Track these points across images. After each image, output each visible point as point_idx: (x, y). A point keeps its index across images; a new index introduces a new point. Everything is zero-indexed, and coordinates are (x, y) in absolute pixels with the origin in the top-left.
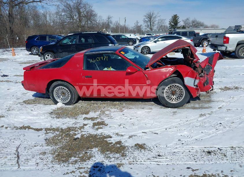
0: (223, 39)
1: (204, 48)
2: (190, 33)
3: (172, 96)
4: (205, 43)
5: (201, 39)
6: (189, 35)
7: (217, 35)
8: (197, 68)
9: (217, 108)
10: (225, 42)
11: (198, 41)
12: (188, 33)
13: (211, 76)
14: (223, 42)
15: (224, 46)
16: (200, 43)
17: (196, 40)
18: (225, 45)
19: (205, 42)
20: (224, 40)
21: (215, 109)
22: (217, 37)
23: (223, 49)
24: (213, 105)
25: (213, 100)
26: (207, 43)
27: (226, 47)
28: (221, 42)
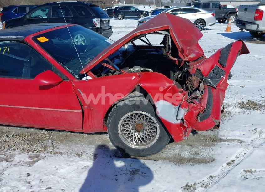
0: (254, 13)
1: (229, 26)
2: (213, 4)
3: (137, 134)
4: (232, 19)
5: (227, 12)
6: (213, 8)
7: (246, 7)
8: (191, 75)
9: (225, 165)
10: (256, 18)
11: (223, 15)
12: (211, 4)
13: (222, 90)
14: (253, 17)
15: (254, 23)
16: (226, 19)
17: (220, 14)
18: (257, 22)
19: (232, 16)
20: (256, 15)
21: (221, 167)
22: (246, 10)
23: (254, 27)
24: (220, 152)
25: (222, 136)
26: (234, 18)
27: (258, 26)
28: (252, 18)
